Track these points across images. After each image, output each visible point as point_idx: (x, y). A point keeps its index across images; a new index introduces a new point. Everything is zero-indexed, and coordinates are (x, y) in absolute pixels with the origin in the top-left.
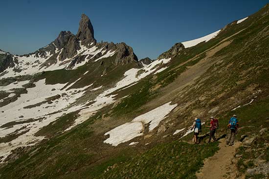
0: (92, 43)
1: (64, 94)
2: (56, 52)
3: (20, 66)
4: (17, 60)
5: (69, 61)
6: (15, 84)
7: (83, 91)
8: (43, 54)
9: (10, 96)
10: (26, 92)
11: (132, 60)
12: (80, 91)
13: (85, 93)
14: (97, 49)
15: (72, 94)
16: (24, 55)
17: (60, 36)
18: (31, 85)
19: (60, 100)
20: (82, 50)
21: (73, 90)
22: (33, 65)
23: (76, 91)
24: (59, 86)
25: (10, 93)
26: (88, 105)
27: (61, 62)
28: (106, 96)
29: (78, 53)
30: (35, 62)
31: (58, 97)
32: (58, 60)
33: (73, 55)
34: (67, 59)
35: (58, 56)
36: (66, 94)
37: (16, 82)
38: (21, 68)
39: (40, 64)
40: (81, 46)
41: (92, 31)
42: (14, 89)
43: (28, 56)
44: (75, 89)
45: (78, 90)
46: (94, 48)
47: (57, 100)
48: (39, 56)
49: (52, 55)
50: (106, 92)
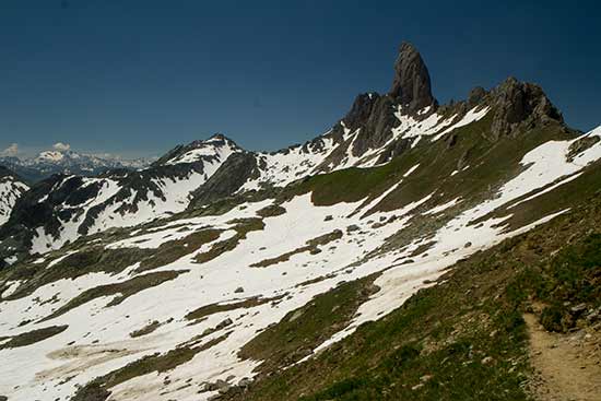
0: (427, 109)
1: (352, 228)
2: (346, 138)
3: (270, 174)
4: (265, 163)
5: (375, 155)
6: (241, 208)
7: (402, 217)
8: (318, 146)
9: (224, 237)
10: (261, 227)
11: (544, 118)
12: (394, 218)
13: (408, 222)
14: (440, 122)
15: (373, 227)
16: (280, 151)
17: (357, 106)
18: (276, 211)
19: (340, 244)
20: (403, 128)
21: (376, 217)
22: (298, 171)
23: (382, 219)
24: (342, 209)
25: (222, 231)
26: (415, 253)
27: (357, 159)
28: (471, 223)
29: (395, 136)
30: (301, 165)
31: (338, 234)
32: (350, 156)
33: (382, 142)
34: (370, 152)
35: (351, 147)
36: (357, 228)
37: (245, 204)
38: (273, 180)
39: (310, 166)
40: (401, 118)
41: (426, 80)
42: (235, 221)
43: (287, 152)
44: (383, 214)
45: (389, 215)
46: (434, 118)
47: (332, 244)
48: (310, 150)
49: (337, 145)
50: (470, 214)
